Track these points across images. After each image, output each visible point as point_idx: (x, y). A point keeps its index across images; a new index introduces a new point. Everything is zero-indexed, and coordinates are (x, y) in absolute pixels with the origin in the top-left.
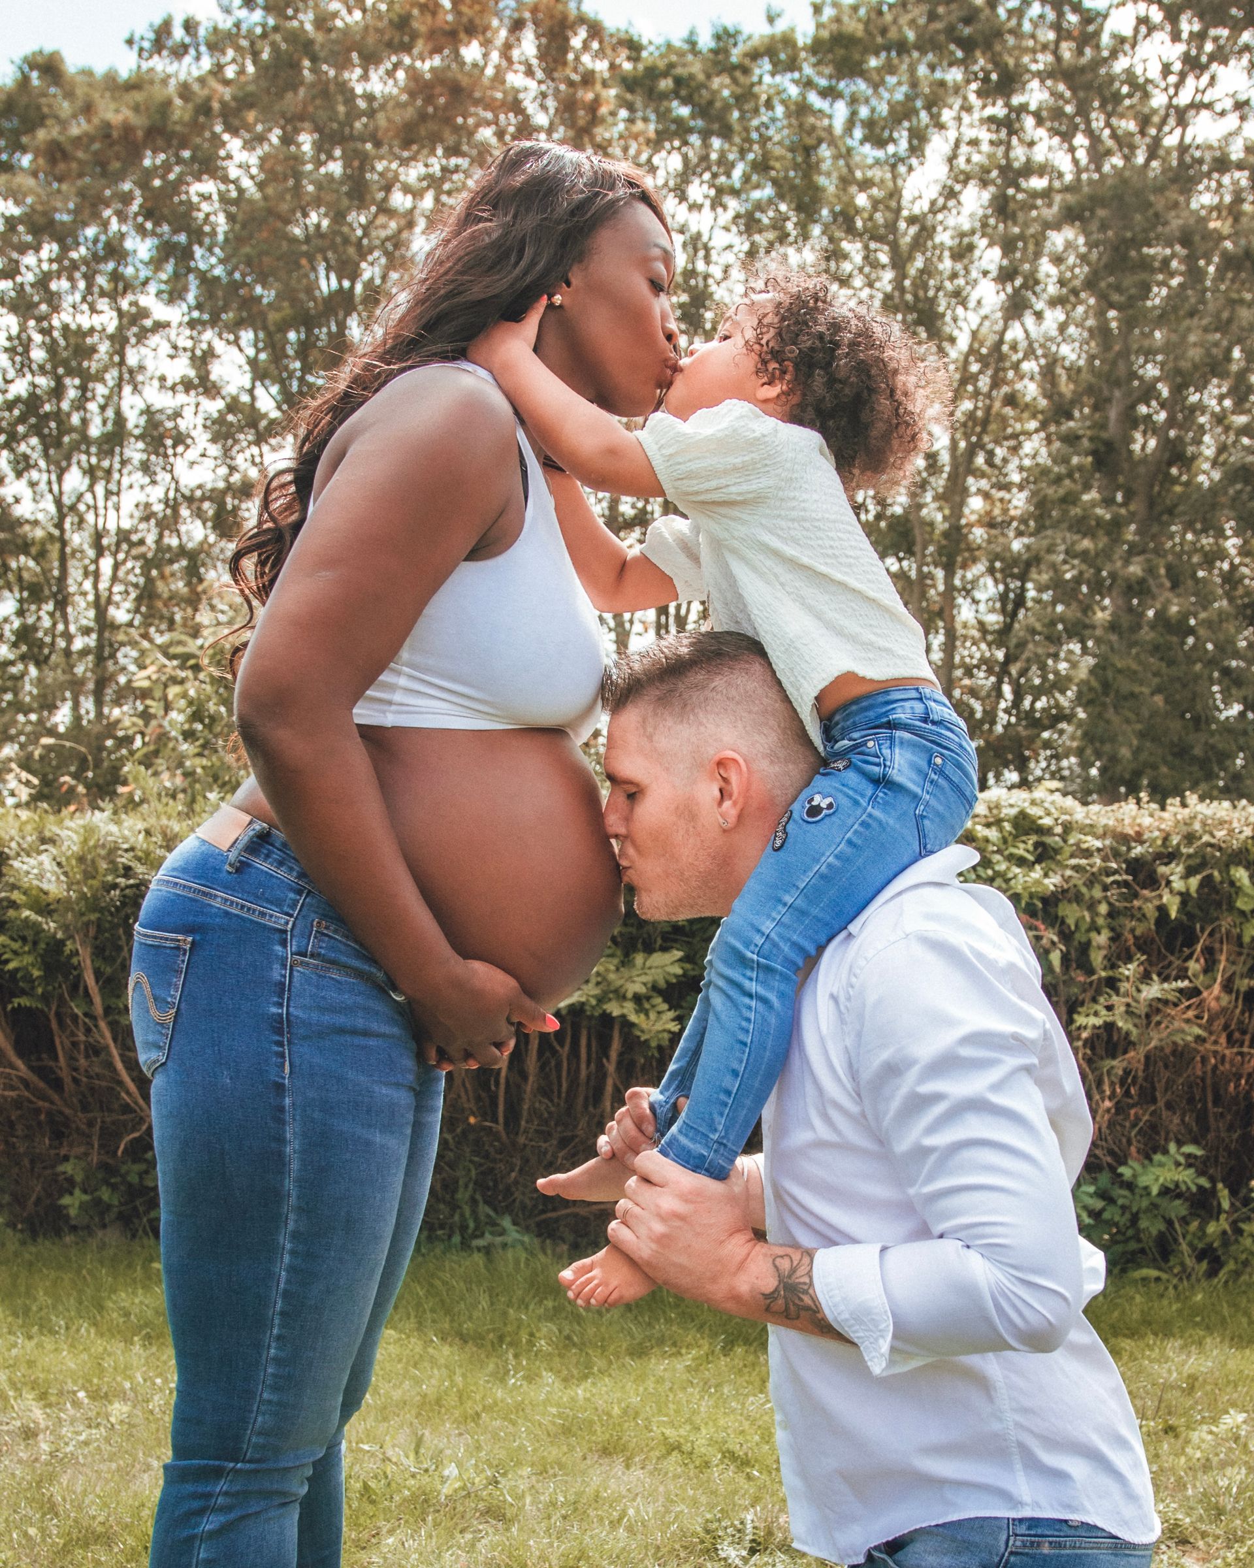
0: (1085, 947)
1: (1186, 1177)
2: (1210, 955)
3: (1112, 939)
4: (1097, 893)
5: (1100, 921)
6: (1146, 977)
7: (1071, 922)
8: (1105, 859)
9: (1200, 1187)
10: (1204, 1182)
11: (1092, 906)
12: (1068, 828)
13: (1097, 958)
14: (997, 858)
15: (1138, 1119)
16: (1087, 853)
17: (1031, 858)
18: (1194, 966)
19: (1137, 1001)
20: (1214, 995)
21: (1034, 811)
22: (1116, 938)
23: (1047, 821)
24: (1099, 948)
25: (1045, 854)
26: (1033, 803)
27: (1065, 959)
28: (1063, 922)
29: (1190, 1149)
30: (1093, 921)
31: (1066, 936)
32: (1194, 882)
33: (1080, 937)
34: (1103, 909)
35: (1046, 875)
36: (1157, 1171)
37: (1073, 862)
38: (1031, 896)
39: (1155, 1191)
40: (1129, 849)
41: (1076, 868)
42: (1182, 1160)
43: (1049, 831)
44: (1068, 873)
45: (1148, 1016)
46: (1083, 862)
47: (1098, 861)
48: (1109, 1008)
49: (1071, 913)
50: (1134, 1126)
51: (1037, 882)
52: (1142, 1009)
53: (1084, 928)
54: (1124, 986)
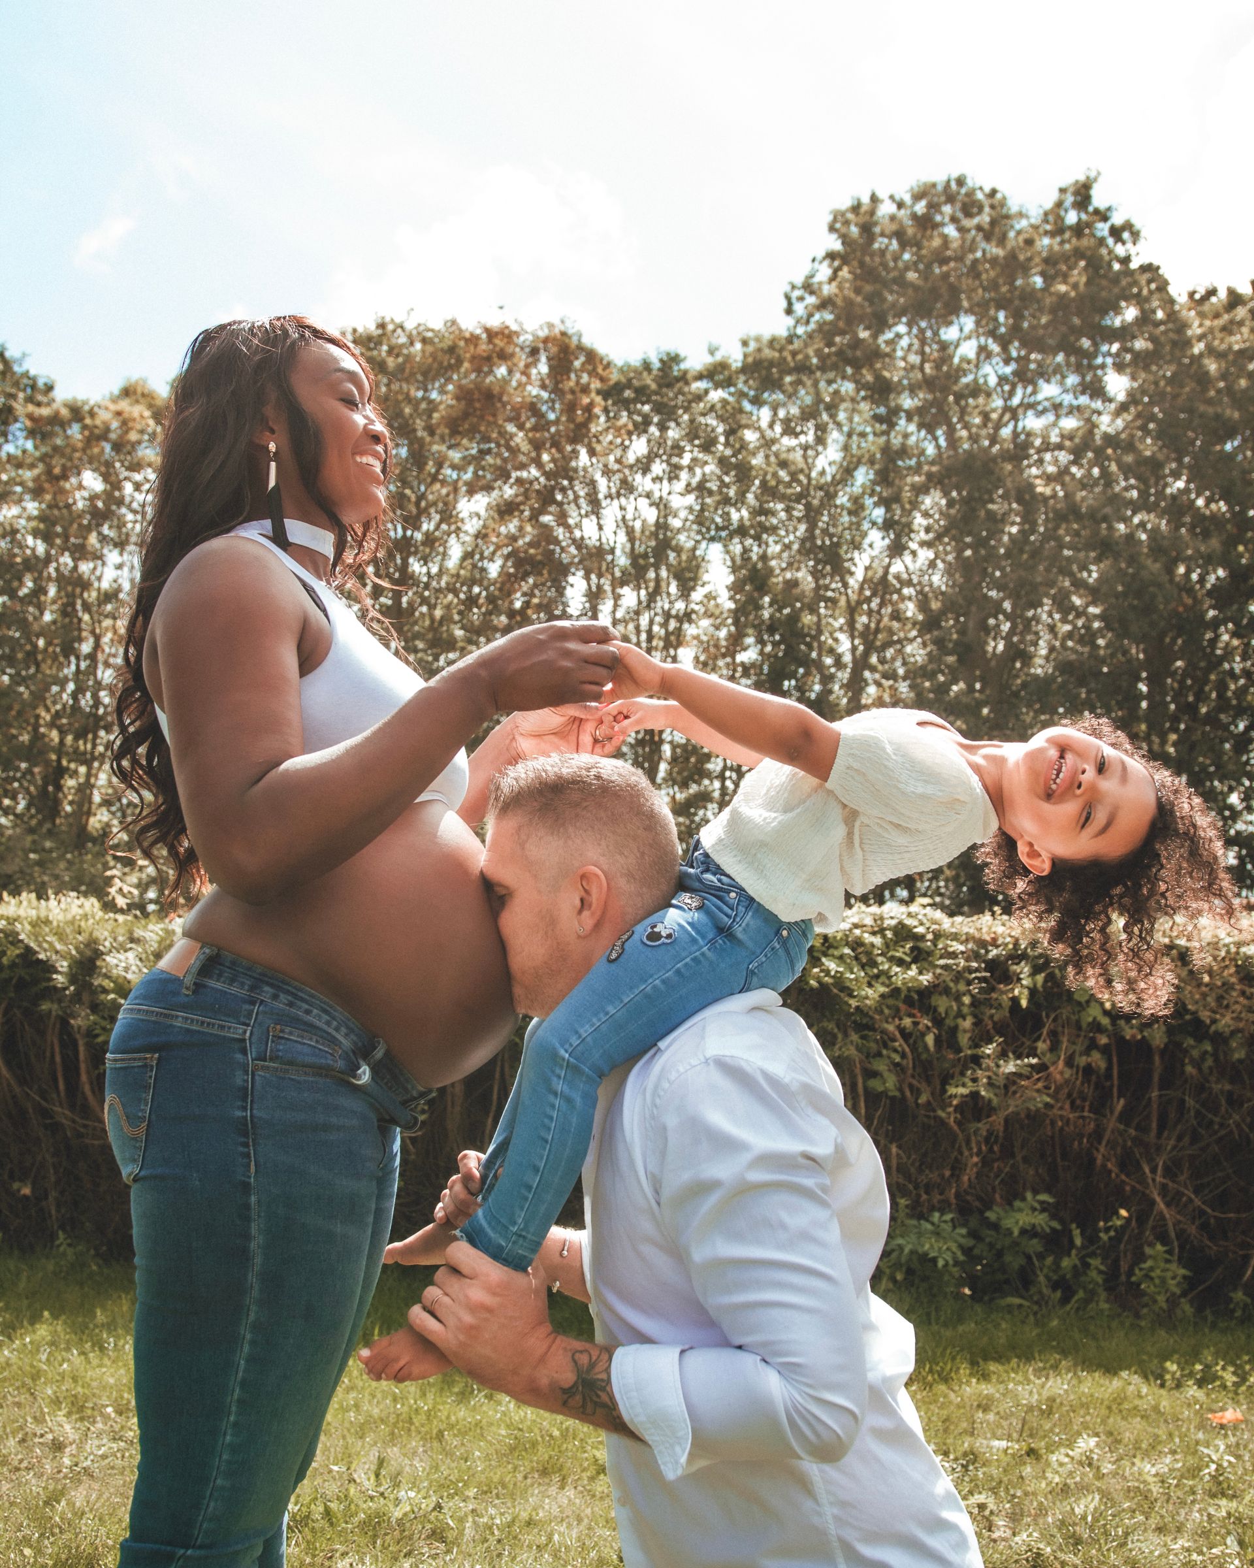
0: (954, 1030)
1: (1041, 1220)
2: (1054, 1036)
3: (975, 1024)
4: (962, 987)
5: (965, 1010)
6: (1003, 1055)
7: (942, 1010)
8: (967, 960)
9: (1053, 1230)
10: (1056, 1225)
11: (958, 998)
12: (938, 936)
13: (964, 1040)
14: (880, 959)
15: (1000, 1171)
16: (953, 955)
17: (908, 959)
18: (1042, 1046)
19: (996, 1074)
20: (1059, 1071)
21: (909, 922)
22: (978, 1023)
23: (920, 930)
24: (965, 1031)
25: (920, 956)
26: (910, 915)
27: (937, 1040)
28: (935, 1010)
29: (1044, 1197)
30: (959, 1010)
31: (938, 1022)
32: (1040, 978)
33: (949, 1022)
34: (967, 1000)
35: (921, 973)
36: (1018, 1216)
37: (942, 962)
38: (909, 989)
39: (1016, 1232)
40: (987, 952)
41: (946, 967)
42: (1037, 1205)
43: (922, 937)
44: (938, 971)
45: (1006, 1087)
46: (950, 961)
47: (962, 963)
48: (974, 1080)
49: (942, 1004)
50: (997, 1176)
51: (913, 979)
52: (1001, 1082)
53: (952, 1014)
54: (986, 1062)
